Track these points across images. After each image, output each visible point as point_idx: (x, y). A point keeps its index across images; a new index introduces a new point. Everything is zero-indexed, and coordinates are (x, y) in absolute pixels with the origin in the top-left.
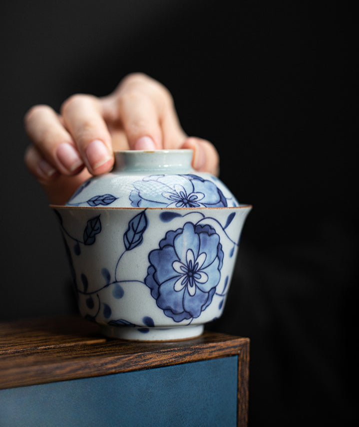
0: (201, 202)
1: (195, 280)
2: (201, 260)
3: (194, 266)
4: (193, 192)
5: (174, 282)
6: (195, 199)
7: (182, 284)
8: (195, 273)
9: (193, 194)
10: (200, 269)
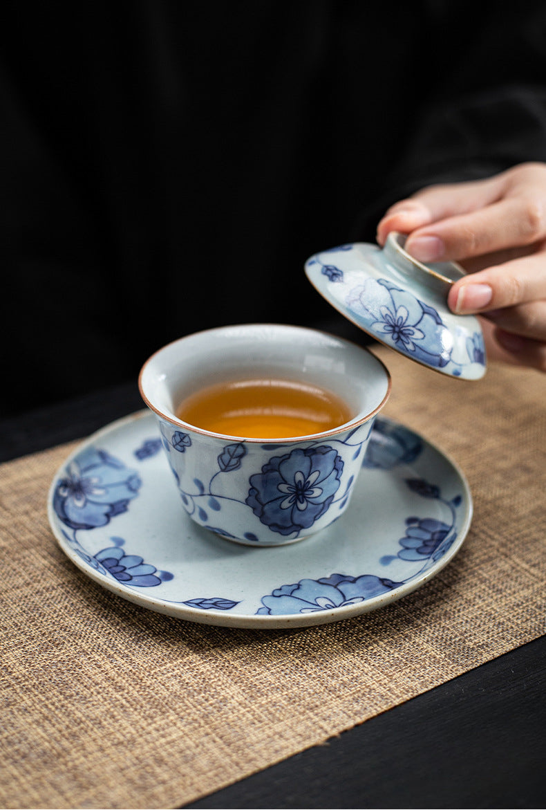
0: (414, 341)
1: (305, 497)
2: (312, 478)
3: (304, 485)
4: (414, 326)
5: (280, 502)
6: (409, 334)
7: (290, 502)
8: (306, 490)
9: (412, 328)
10: (311, 486)
